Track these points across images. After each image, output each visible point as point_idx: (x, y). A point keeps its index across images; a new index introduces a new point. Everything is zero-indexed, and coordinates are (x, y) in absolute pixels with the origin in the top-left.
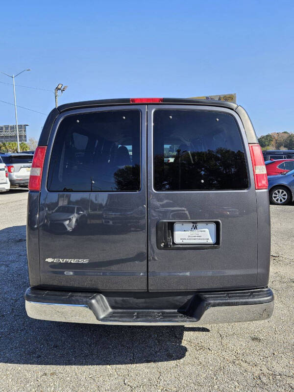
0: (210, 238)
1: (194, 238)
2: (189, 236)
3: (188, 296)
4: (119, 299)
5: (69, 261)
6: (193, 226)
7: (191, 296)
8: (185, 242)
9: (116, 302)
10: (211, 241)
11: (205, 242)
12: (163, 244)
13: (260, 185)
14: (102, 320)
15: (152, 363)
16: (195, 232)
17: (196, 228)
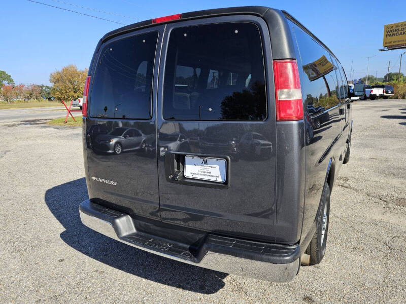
0: (220, 177)
1: (204, 174)
2: (199, 171)
3: (200, 235)
4: (142, 223)
5: (105, 181)
6: (204, 160)
7: (203, 235)
8: (196, 176)
9: (140, 225)
10: (220, 179)
11: (214, 179)
12: (172, 176)
13: (282, 115)
14: (122, 238)
15: (181, 289)
16: (205, 168)
17: (206, 163)
